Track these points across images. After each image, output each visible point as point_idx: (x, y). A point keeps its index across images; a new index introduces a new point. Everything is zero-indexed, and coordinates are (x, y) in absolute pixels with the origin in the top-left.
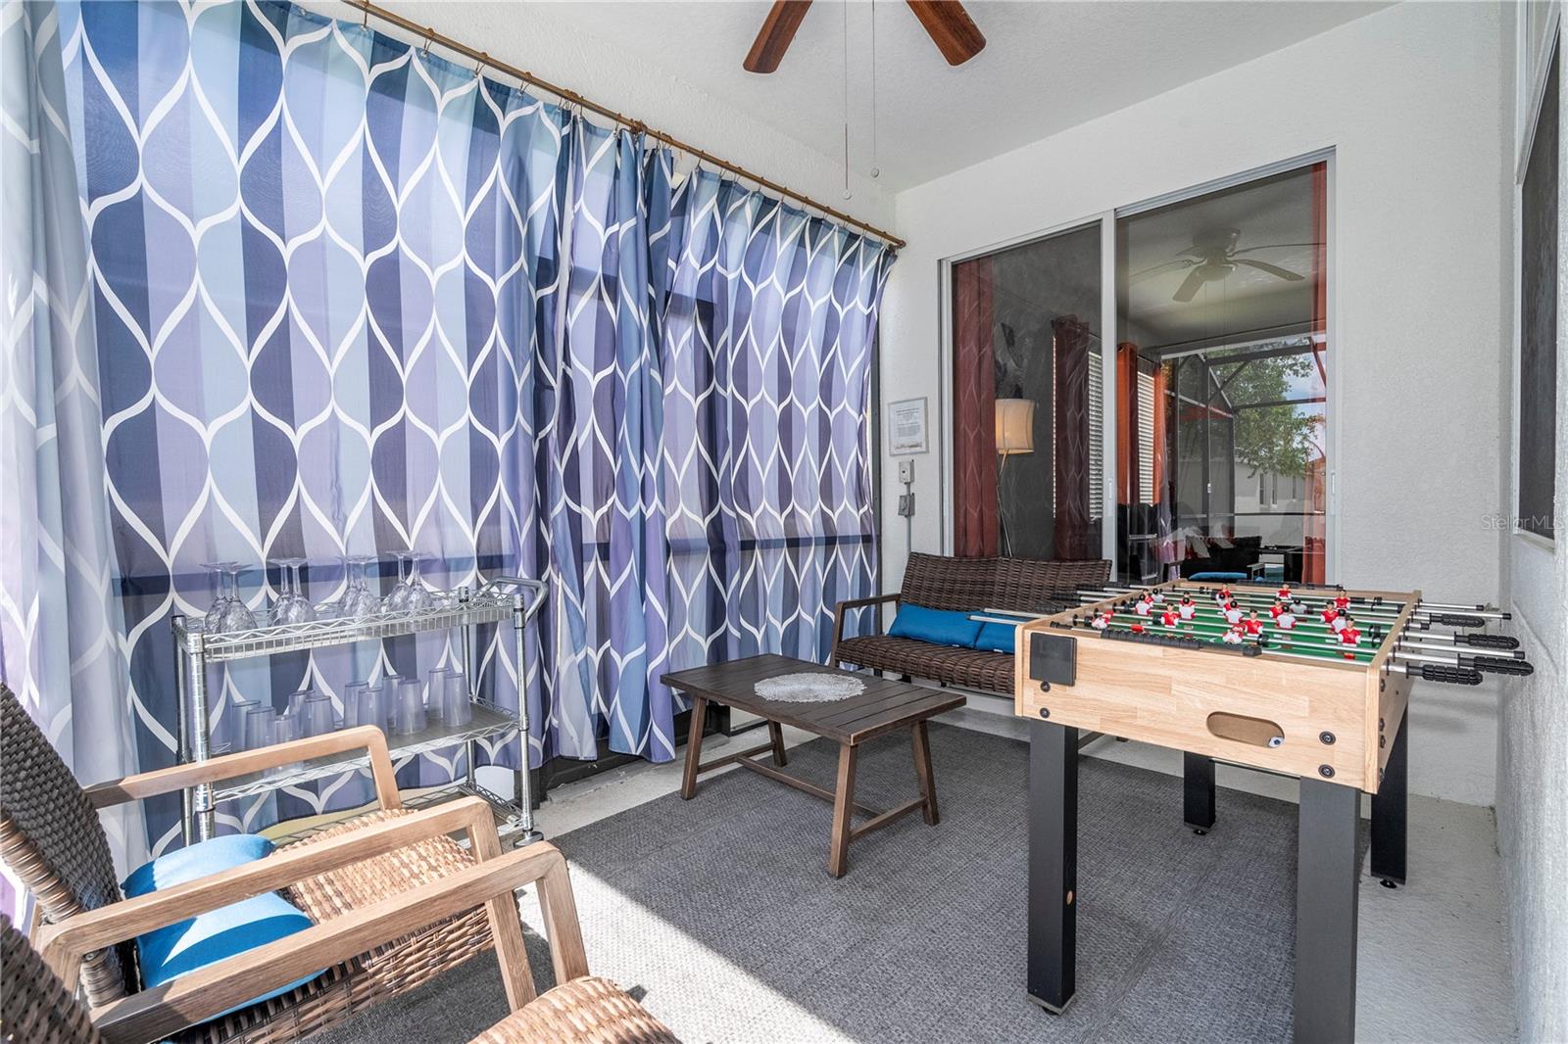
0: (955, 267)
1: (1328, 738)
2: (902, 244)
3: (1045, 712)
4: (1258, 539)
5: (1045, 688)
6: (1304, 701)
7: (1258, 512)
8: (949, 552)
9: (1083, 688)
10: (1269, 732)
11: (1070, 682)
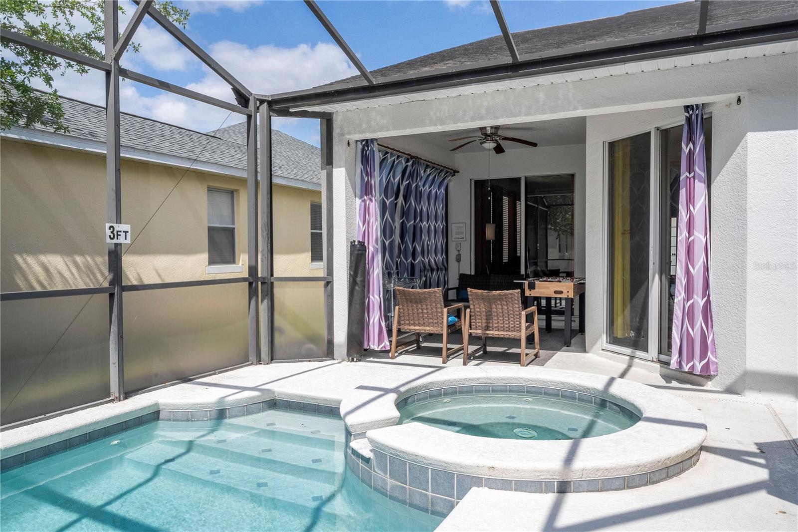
0: (476, 182)
1: (568, 292)
2: (458, 172)
3: (530, 295)
4: (559, 270)
5: (530, 291)
6: (565, 287)
7: (558, 258)
8: (473, 273)
9: (536, 290)
10: (561, 292)
11: (534, 289)
